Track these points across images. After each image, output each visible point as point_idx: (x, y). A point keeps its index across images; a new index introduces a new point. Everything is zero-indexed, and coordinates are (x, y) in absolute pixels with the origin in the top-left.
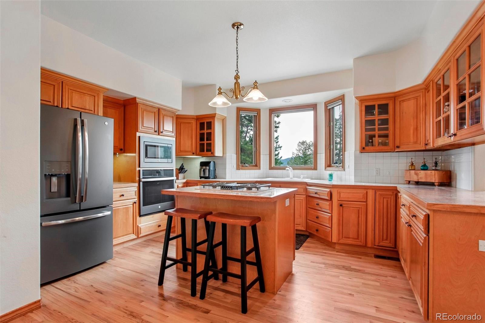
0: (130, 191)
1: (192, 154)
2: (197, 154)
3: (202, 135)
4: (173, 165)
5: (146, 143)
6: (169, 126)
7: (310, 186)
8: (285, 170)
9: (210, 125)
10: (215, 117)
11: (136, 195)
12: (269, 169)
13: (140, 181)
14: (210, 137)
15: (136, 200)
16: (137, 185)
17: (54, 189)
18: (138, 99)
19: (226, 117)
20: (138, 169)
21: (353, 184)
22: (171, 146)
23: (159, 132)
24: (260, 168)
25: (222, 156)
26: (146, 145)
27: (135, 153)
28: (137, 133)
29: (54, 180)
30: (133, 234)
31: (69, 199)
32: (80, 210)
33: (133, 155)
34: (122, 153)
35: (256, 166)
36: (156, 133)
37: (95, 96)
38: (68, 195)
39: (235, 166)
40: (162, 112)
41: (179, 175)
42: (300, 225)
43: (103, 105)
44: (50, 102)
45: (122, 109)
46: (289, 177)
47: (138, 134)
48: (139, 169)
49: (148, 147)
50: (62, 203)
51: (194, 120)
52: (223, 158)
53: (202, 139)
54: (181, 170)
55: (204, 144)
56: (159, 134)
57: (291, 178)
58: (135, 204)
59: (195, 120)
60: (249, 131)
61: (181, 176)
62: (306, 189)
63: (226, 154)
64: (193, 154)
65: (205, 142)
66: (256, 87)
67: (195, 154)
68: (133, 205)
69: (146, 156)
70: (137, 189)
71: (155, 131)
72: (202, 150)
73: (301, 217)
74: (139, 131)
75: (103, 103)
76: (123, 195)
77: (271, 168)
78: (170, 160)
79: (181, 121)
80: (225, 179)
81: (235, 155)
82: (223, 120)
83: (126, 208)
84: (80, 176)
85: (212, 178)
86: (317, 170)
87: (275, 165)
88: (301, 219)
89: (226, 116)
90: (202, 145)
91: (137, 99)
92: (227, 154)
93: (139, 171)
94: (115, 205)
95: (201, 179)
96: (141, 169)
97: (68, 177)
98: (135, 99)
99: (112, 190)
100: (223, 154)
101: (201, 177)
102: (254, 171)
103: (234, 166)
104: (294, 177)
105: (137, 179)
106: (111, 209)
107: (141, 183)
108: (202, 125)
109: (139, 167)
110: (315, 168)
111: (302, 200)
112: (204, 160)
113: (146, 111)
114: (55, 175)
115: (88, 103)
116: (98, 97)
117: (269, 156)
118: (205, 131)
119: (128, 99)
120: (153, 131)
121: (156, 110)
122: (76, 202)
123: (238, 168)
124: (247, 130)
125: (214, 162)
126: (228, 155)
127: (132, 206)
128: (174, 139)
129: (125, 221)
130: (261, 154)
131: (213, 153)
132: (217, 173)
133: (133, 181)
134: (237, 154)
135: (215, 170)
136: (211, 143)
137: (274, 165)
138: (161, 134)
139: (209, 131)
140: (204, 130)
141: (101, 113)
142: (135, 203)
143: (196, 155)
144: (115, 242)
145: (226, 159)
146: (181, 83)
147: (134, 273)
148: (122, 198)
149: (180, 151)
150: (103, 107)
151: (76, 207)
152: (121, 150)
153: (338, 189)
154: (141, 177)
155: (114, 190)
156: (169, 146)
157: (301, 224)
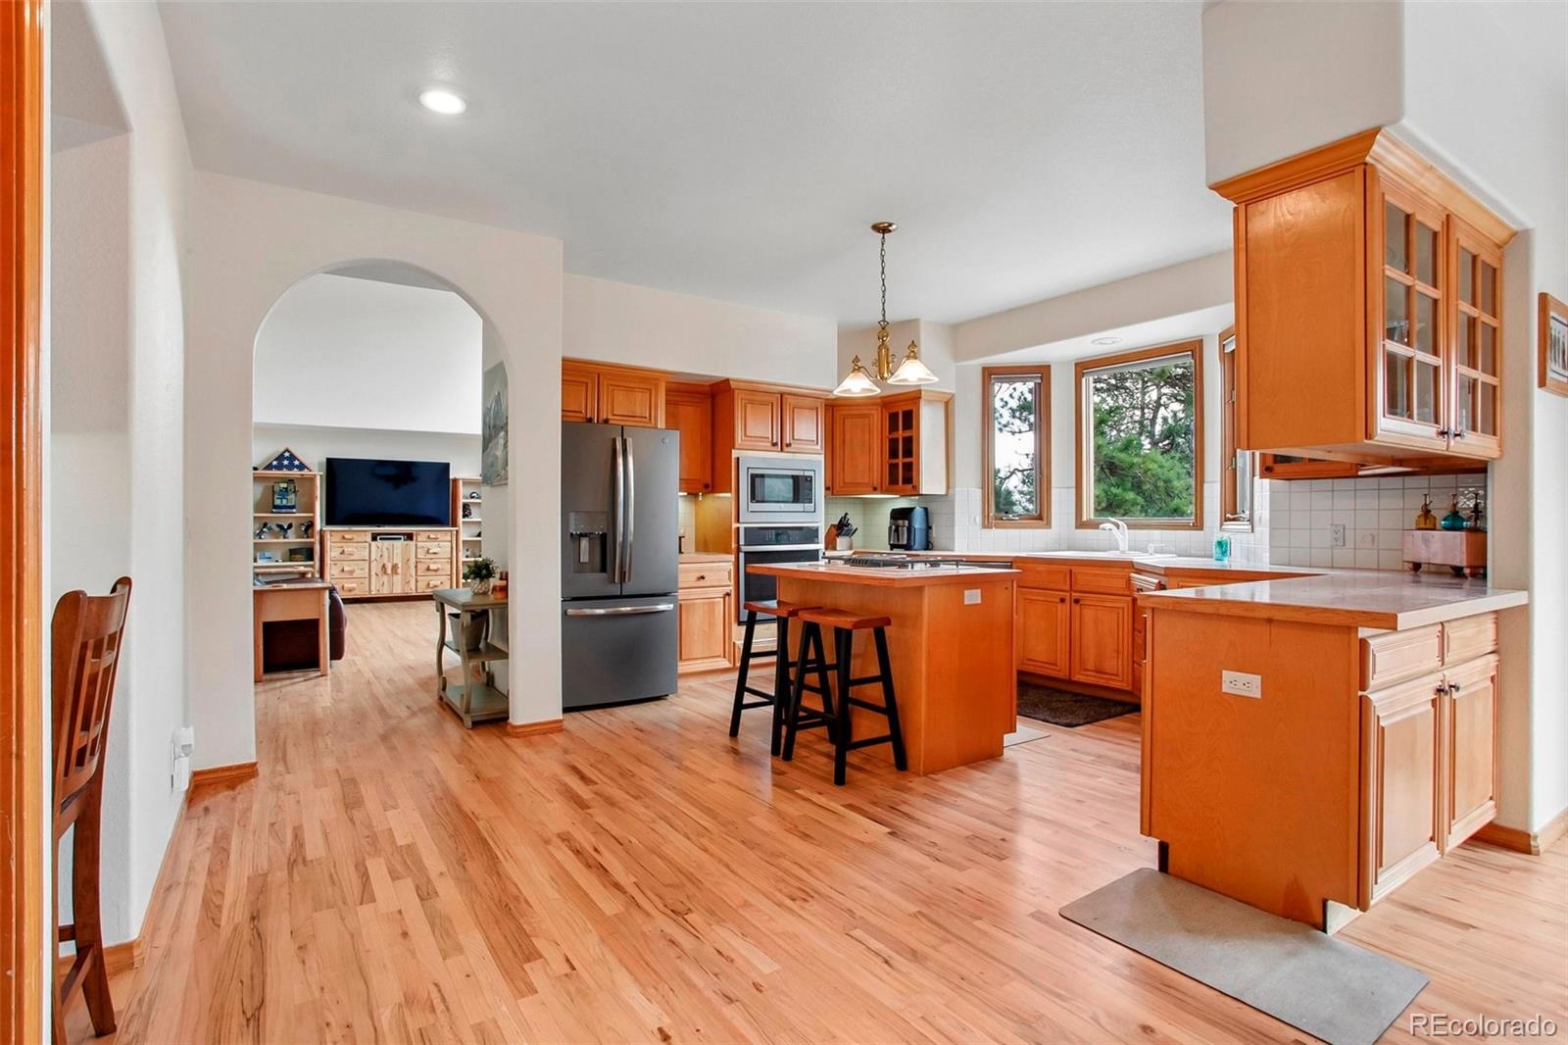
0: (719, 570)
1: (871, 489)
2: (884, 488)
3: (893, 442)
4: (818, 515)
5: (751, 471)
6: (808, 430)
7: (1139, 572)
8: (1098, 528)
9: (909, 419)
10: (920, 398)
11: (730, 579)
12: (1077, 528)
13: (738, 550)
14: (910, 447)
15: (731, 589)
16: (732, 557)
17: (584, 558)
18: (733, 380)
19: (953, 395)
20: (735, 526)
21: (1268, 570)
22: (811, 474)
23: (782, 445)
24: (1049, 525)
25: (943, 492)
26: (752, 475)
27: (730, 492)
28: (733, 451)
29: (584, 543)
30: (724, 657)
31: (604, 574)
32: (621, 597)
33: (729, 495)
34: (709, 493)
35: (1040, 518)
36: (775, 448)
37: (650, 390)
38: (603, 569)
39: (979, 519)
40: (790, 400)
41: (838, 540)
42: (1117, 675)
43: (666, 401)
44: (581, 412)
45: (709, 400)
46: (1118, 549)
47: (735, 454)
48: (738, 525)
49: (757, 479)
50: (595, 582)
51: (875, 407)
52: (946, 498)
53: (893, 454)
54: (842, 528)
55: (897, 465)
56: (782, 450)
57: (1123, 552)
58: (727, 598)
59: (880, 409)
60: (1164, 399)
61: (841, 541)
62: (1129, 580)
63: (954, 488)
64: (875, 489)
65: (900, 460)
66: (912, 354)
67: (879, 489)
68: (724, 598)
69: (753, 498)
70: (732, 568)
71: (774, 445)
72: (893, 481)
73: (1120, 656)
74: (737, 446)
75: (666, 395)
76: (703, 578)
77: (1081, 524)
78: (809, 506)
79: (844, 412)
80: (953, 551)
81: (980, 491)
82: (947, 404)
83: (710, 603)
84: (620, 539)
85: (916, 547)
86: (1202, 529)
87: (1095, 516)
88: (1120, 661)
89: (953, 392)
90: (893, 468)
91: (731, 382)
92: (957, 489)
93: (738, 528)
94: (681, 594)
95: (892, 549)
96: (742, 526)
97: (603, 537)
98: (727, 381)
99: (677, 568)
100: (948, 488)
101: (893, 547)
102: (1030, 530)
103: (975, 519)
104: (1130, 549)
105: (734, 546)
106: (675, 600)
107: (742, 555)
108: (893, 417)
109: (738, 521)
110: (1198, 525)
111: (1123, 608)
112: (903, 503)
113: (751, 402)
114: (585, 535)
115: (638, 404)
116: (657, 390)
117: (1074, 490)
118: (901, 434)
119: (717, 383)
120: (770, 444)
121: (776, 399)
122: (614, 582)
123: (986, 524)
124: (1160, 398)
125: (926, 509)
126: (959, 491)
127: (722, 600)
128: (822, 458)
129: (707, 630)
130: (1053, 485)
131: (916, 488)
132: (934, 535)
133: (727, 551)
134: (982, 488)
135: (930, 528)
136: (911, 464)
137: (1092, 517)
138: (786, 449)
139: (907, 434)
140: (898, 430)
141: (661, 424)
142: (728, 594)
143: (882, 493)
144: (683, 667)
145: (953, 501)
146: (836, 328)
147: (702, 718)
148: (702, 583)
149: (844, 483)
150: (666, 404)
151: (615, 590)
152: (706, 486)
153: (1179, 579)
154: (742, 542)
155: (680, 566)
156: (807, 474)
157: (1120, 674)
